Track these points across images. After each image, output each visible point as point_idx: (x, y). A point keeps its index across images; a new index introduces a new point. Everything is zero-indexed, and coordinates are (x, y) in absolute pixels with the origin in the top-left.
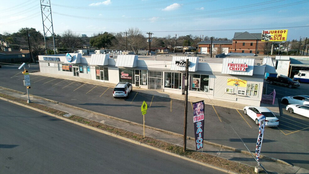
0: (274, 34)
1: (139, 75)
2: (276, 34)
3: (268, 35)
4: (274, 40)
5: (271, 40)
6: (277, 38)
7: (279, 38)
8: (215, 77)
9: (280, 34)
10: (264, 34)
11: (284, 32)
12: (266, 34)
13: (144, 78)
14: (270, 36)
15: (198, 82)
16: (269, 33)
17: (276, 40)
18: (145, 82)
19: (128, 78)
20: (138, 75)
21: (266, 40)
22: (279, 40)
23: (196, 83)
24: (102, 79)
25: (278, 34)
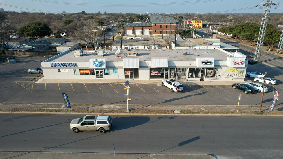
0: (194, 23)
3: (191, 24)
5: (193, 28)
7: (197, 27)
8: (222, 69)
9: (198, 23)
10: (189, 24)
11: (200, 22)
12: (189, 23)
13: (173, 73)
14: (192, 25)
15: (211, 73)
16: (192, 23)
17: (196, 28)
18: (173, 76)
19: (158, 74)
20: (167, 72)
21: (190, 28)
23: (210, 73)
24: (132, 77)
25: (197, 23)
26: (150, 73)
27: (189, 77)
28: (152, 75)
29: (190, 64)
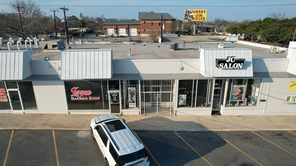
0: (195, 14)
1: (119, 91)
2: (197, 14)
4: (196, 19)
5: (194, 20)
6: (198, 17)
7: (200, 19)
8: (272, 81)
9: (201, 14)
10: (187, 14)
11: (204, 12)
13: (132, 94)
14: (192, 16)
15: (242, 93)
16: (192, 13)
17: (198, 20)
18: (133, 102)
19: (90, 98)
20: (116, 91)
21: (189, 20)
22: (200, 20)
23: (238, 93)
25: (199, 14)
26: (69, 93)
27: (179, 106)
28: (72, 99)
29: (183, 69)
